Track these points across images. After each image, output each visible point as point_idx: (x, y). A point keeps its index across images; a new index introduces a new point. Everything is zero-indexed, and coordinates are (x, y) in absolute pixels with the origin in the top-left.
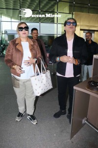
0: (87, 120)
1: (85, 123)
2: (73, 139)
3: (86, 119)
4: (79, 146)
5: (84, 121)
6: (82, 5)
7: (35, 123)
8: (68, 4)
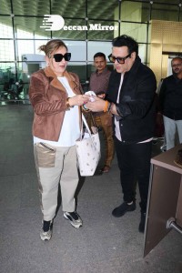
0: (175, 223)
1: (172, 228)
2: (148, 256)
3: (172, 219)
4: (159, 269)
5: (169, 224)
7: (77, 226)
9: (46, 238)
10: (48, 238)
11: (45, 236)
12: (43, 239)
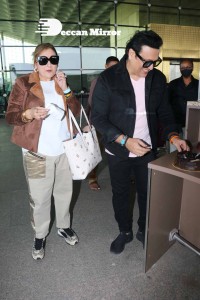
0: (178, 234)
1: (175, 240)
2: (150, 271)
3: (175, 231)
4: (162, 284)
5: (172, 236)
6: (166, 10)
7: (73, 243)
8: (137, 8)
9: (39, 256)
10: (41, 257)
11: (37, 254)
12: (35, 258)
